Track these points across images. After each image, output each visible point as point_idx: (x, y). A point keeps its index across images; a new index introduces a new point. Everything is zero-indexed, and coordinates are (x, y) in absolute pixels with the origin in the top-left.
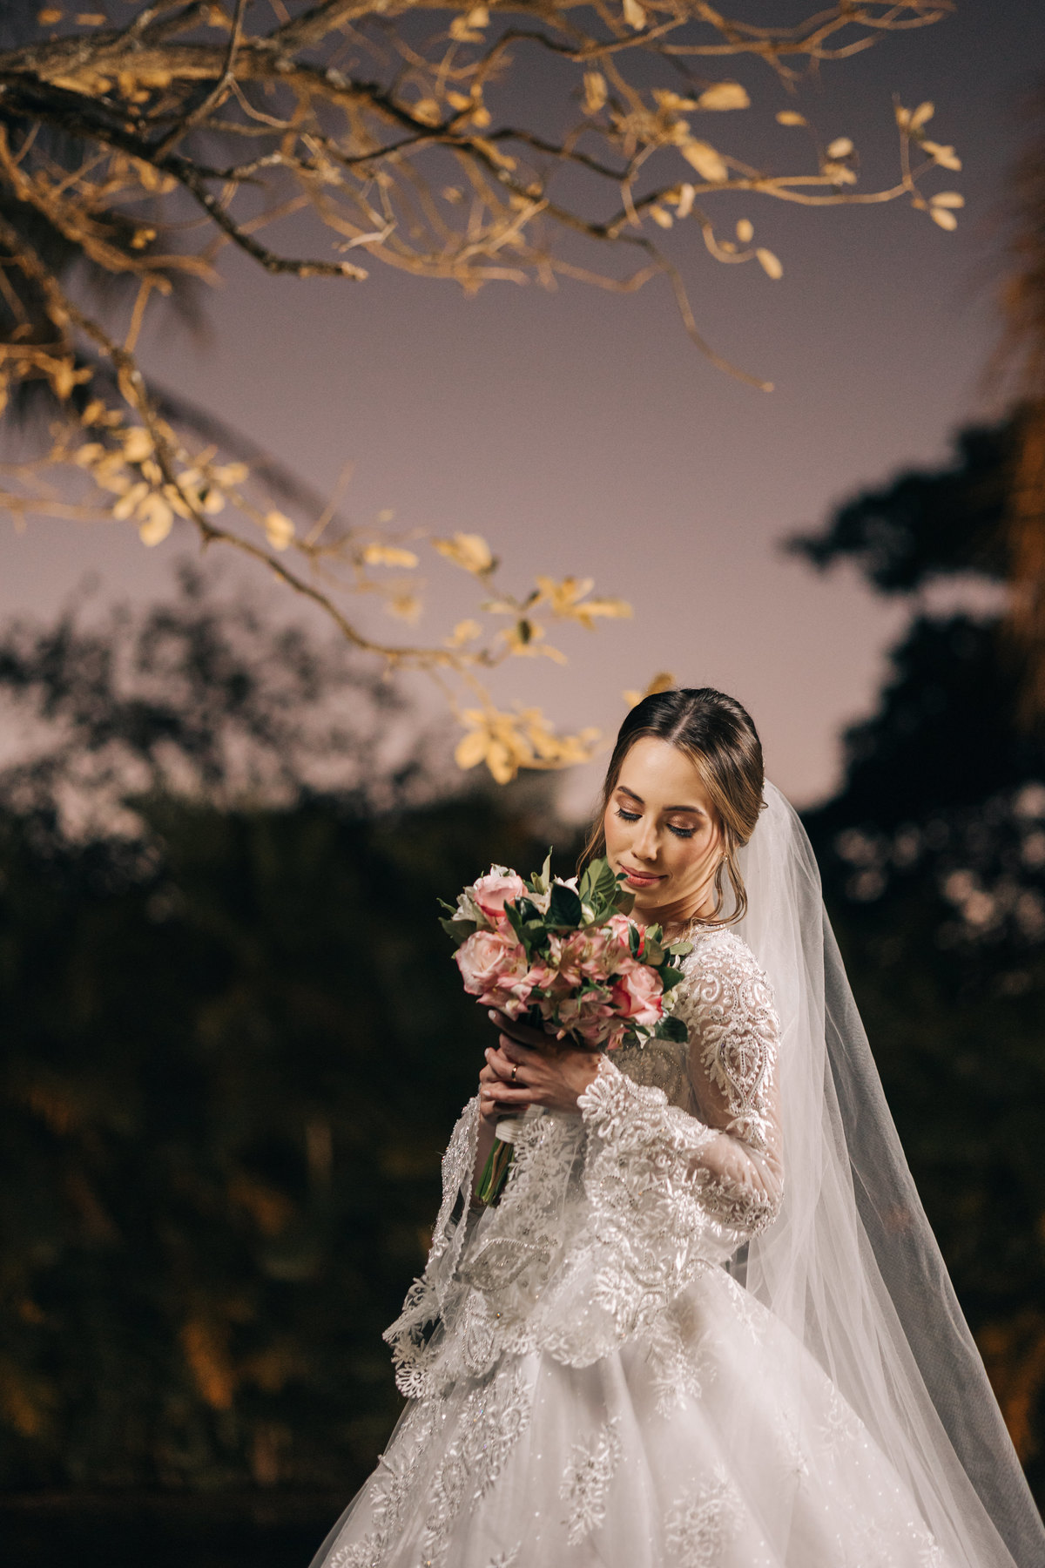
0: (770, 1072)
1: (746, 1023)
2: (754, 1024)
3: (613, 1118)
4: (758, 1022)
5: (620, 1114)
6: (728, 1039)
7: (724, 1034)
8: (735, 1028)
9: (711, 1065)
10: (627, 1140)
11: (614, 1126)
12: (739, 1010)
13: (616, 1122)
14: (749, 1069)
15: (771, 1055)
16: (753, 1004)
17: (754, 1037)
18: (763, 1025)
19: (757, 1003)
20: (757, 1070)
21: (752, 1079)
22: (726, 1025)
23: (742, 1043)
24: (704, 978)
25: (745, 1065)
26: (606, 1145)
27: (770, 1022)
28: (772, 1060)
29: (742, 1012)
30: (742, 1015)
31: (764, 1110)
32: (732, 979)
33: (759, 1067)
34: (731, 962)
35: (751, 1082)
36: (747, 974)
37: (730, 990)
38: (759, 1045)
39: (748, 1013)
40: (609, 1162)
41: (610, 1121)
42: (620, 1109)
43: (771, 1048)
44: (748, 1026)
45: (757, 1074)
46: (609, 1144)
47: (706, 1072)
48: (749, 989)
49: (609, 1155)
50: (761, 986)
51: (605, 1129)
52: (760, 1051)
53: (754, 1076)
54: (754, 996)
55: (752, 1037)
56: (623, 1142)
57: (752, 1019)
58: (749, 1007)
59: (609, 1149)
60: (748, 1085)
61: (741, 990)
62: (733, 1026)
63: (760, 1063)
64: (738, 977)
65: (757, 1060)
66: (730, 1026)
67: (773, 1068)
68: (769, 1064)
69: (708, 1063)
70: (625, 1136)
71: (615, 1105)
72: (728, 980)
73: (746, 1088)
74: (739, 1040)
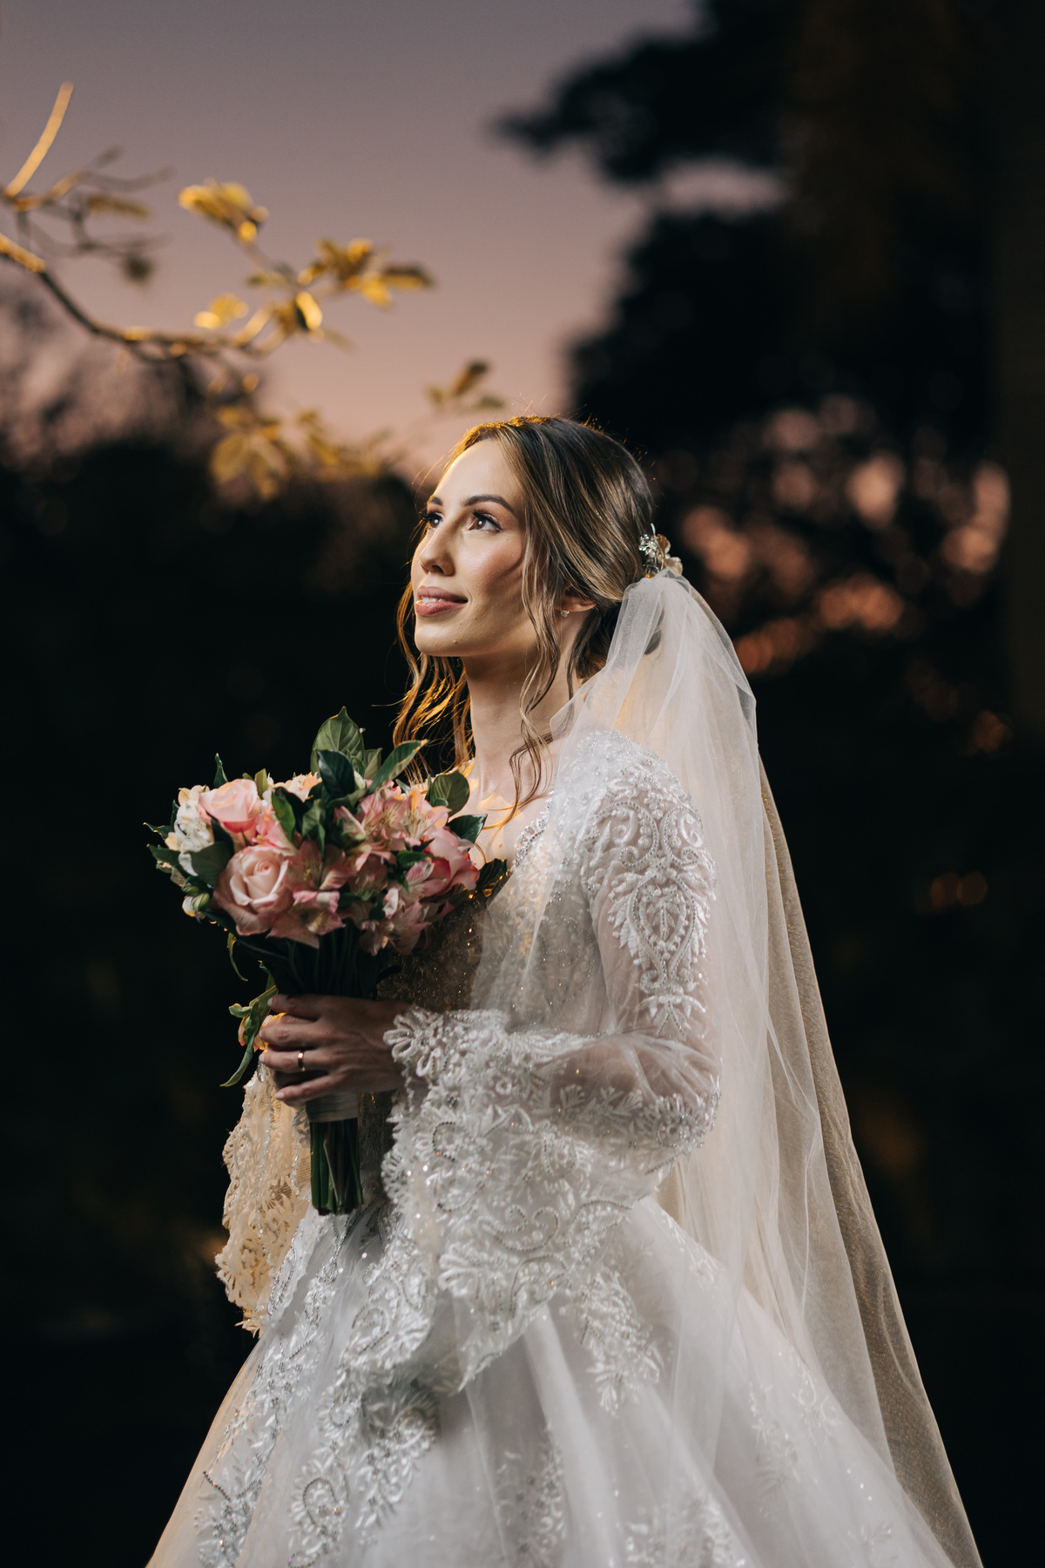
0: (701, 935)
1: (668, 869)
2: (680, 870)
3: (432, 1049)
4: (685, 868)
5: (440, 1043)
6: (644, 891)
7: (640, 884)
8: (653, 876)
9: (622, 925)
10: (454, 1072)
11: (434, 1058)
12: (660, 853)
13: (437, 1053)
14: (672, 930)
15: (701, 915)
16: (679, 844)
17: (679, 888)
18: (692, 874)
19: (684, 842)
20: (682, 931)
21: (676, 944)
22: (642, 872)
23: (662, 895)
24: (613, 813)
25: (666, 925)
26: (431, 1086)
27: (701, 867)
28: (703, 919)
29: (664, 856)
30: (663, 859)
31: (692, 986)
32: (650, 811)
33: (686, 928)
34: (649, 787)
35: (673, 948)
36: (671, 802)
37: (648, 825)
38: (686, 899)
39: (671, 856)
40: (439, 1107)
41: (429, 1054)
42: (439, 1037)
43: (701, 904)
44: (670, 874)
45: (683, 938)
46: (435, 1083)
47: (615, 934)
48: (674, 823)
49: (437, 1097)
50: (691, 820)
51: (424, 1065)
52: (687, 907)
53: (678, 939)
54: (680, 835)
55: (676, 888)
56: (450, 1074)
57: (676, 864)
58: (672, 849)
59: (435, 1088)
60: (669, 952)
61: (664, 825)
62: (650, 874)
63: (687, 923)
64: (659, 808)
65: (683, 918)
66: (646, 873)
67: (706, 931)
68: (700, 926)
69: (617, 923)
70: (451, 1066)
71: (432, 1032)
72: (647, 813)
73: (666, 955)
74: (658, 892)
